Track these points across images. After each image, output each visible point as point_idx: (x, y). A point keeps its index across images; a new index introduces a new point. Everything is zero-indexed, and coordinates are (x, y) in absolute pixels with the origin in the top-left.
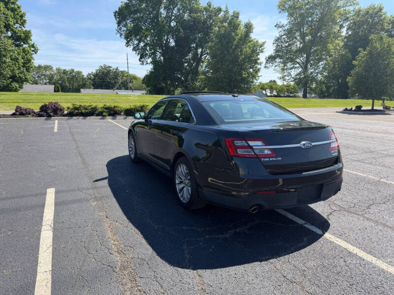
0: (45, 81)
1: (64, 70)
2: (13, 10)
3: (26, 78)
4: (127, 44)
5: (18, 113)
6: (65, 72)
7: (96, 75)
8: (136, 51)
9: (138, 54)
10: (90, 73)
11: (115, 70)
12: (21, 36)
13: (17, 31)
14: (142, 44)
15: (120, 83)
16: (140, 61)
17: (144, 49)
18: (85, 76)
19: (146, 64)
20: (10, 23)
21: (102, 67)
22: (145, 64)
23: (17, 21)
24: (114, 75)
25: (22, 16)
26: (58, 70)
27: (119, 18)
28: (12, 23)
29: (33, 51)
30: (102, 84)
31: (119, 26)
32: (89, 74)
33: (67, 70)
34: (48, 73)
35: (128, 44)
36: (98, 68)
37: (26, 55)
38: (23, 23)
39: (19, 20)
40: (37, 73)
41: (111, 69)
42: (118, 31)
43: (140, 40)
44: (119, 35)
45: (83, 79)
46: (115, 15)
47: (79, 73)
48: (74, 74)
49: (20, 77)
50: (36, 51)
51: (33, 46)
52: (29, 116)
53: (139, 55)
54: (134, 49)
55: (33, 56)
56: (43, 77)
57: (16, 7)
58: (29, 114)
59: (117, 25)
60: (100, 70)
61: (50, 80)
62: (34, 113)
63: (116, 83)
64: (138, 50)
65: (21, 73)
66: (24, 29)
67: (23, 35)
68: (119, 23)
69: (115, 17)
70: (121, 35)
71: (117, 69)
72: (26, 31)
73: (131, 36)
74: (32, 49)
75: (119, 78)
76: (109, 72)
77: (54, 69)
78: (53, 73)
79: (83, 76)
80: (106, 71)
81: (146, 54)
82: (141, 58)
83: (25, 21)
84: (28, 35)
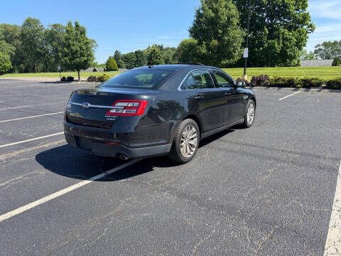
12: (299, 19)
13: (297, 16)
20: (291, 10)
23: (299, 7)
25: (304, 2)
28: (293, 10)
29: (310, 30)
37: (300, 35)
38: (305, 7)
39: (301, 6)
50: (312, 31)
51: (311, 26)
55: (308, 35)
66: (305, 12)
72: (305, 14)
74: (310, 28)
84: (306, 17)
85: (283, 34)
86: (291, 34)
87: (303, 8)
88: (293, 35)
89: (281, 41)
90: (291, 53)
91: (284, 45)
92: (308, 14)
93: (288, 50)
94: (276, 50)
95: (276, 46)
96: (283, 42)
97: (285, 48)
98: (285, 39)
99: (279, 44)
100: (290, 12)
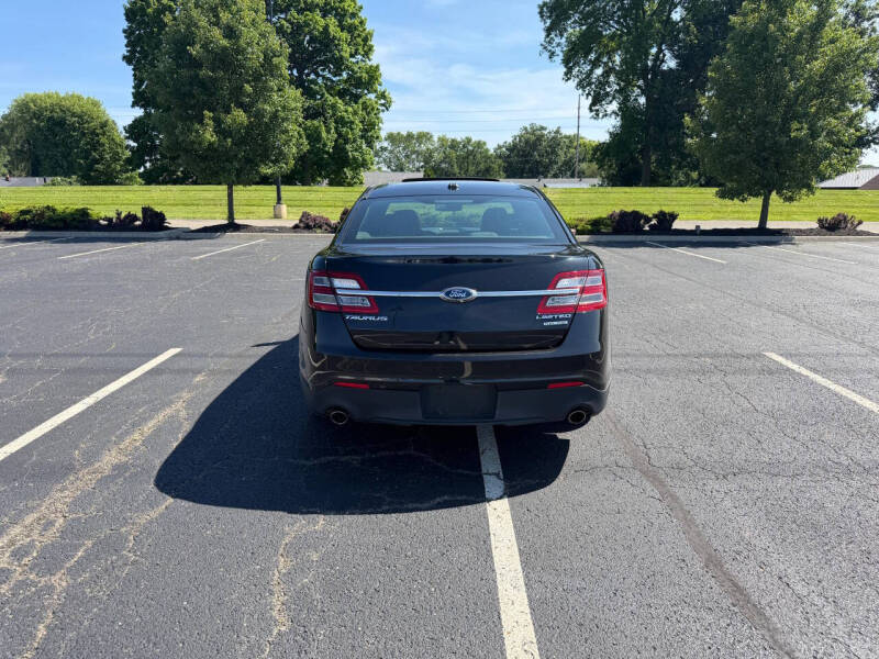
0: (417, 164)
1: (453, 140)
2: (351, 29)
3: (364, 160)
4: (566, 74)
5: (302, 225)
6: (454, 145)
7: (512, 148)
8: (583, 88)
9: (587, 95)
10: (501, 144)
11: (553, 135)
12: (360, 78)
13: (356, 69)
14: (599, 71)
15: (560, 164)
16: (591, 110)
17: (603, 83)
18: (492, 152)
19: (603, 117)
20: (343, 54)
21: (526, 129)
22: (601, 115)
23: (357, 50)
24: (550, 146)
25: (366, 40)
26: (442, 140)
27: (550, 17)
28: (346, 55)
29: (383, 105)
30: (524, 168)
31: (548, 36)
32: (500, 147)
33: (459, 139)
34: (423, 147)
35: (568, 75)
36: (517, 133)
37: (368, 114)
38: (368, 52)
39: (360, 48)
40: (404, 149)
41: (545, 132)
42: (545, 48)
43: (595, 64)
44: (547, 54)
45: (487, 157)
46: (541, 13)
47: (480, 144)
48: (470, 148)
49: (354, 157)
50: (387, 106)
51: (383, 96)
52: (319, 231)
53: (590, 97)
54: (581, 85)
55: (381, 115)
56: (414, 156)
57: (356, 22)
58: (320, 227)
59: (544, 34)
60: (520, 137)
61: (426, 162)
62: (330, 226)
63: (552, 162)
64: (590, 84)
65: (356, 150)
66: (369, 63)
67: (364, 75)
68: (549, 31)
69: (542, 17)
70: (552, 54)
71: (557, 132)
72: (371, 66)
73: (575, 55)
74: (383, 101)
75: (560, 152)
76: (540, 138)
77: (436, 139)
78: (431, 147)
79: (487, 150)
80: (533, 138)
81: (607, 94)
82: (594, 104)
83: (370, 49)
84: (373, 74)
85: (333, 107)
86: (350, 109)
87: (367, 54)
88: (355, 113)
89: (333, 125)
90: (356, 154)
91: (340, 135)
92: (377, 67)
93: (348, 147)
94: (325, 145)
95: (324, 135)
96: (336, 128)
97: (341, 141)
98: (341, 121)
99: (328, 132)
100: (341, 57)
